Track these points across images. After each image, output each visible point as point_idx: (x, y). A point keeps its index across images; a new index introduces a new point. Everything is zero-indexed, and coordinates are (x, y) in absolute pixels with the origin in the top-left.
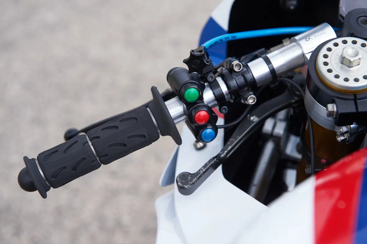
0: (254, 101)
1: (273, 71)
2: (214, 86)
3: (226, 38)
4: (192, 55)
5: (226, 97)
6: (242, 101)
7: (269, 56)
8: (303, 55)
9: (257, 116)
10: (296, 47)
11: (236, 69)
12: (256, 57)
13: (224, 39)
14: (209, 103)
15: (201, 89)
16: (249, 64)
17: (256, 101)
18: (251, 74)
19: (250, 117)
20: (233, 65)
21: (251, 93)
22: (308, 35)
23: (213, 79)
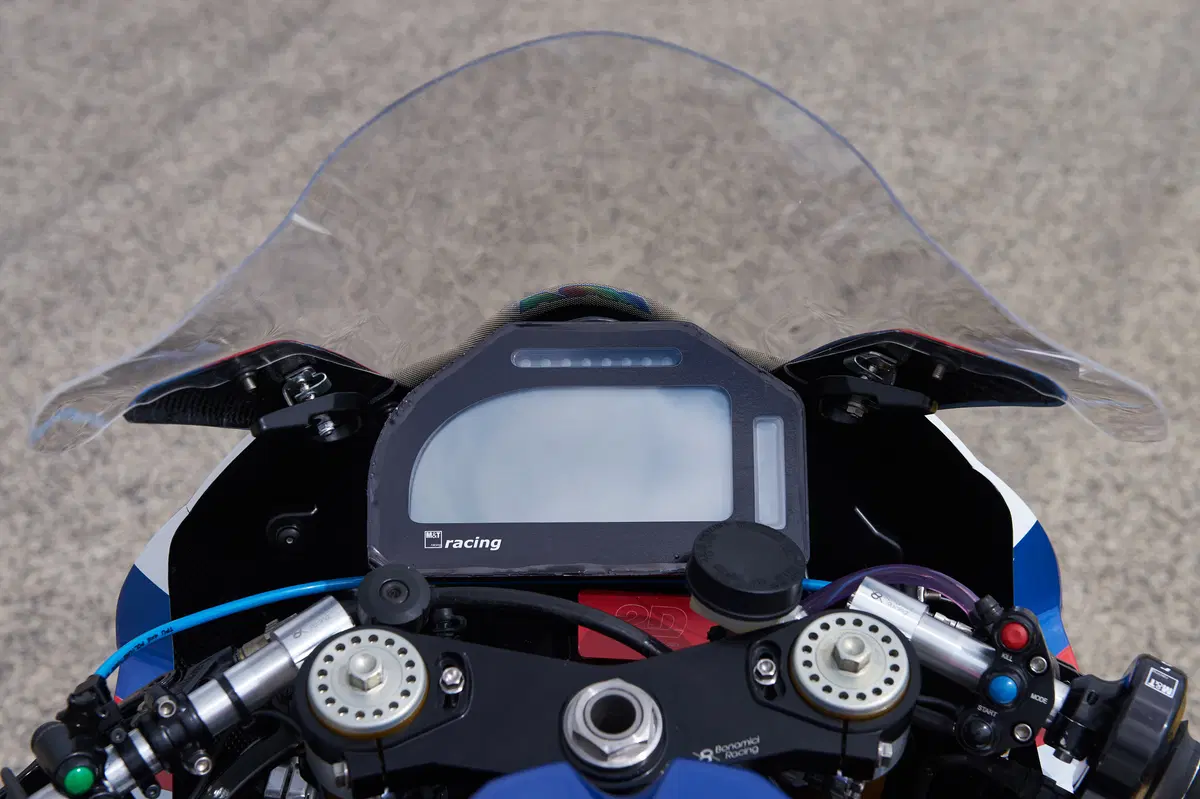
0: (207, 769)
1: (237, 702)
2: (125, 749)
3: (149, 639)
4: (71, 705)
5: (152, 767)
6: (186, 767)
7: (228, 674)
8: (292, 664)
9: (225, 787)
10: (278, 652)
11: (165, 713)
12: (203, 682)
13: (146, 642)
14: (119, 784)
15: (99, 763)
16: (191, 697)
17: (210, 768)
18: (195, 716)
19: (213, 791)
20: (158, 705)
21: (202, 752)
22: (300, 626)
23: (124, 737)
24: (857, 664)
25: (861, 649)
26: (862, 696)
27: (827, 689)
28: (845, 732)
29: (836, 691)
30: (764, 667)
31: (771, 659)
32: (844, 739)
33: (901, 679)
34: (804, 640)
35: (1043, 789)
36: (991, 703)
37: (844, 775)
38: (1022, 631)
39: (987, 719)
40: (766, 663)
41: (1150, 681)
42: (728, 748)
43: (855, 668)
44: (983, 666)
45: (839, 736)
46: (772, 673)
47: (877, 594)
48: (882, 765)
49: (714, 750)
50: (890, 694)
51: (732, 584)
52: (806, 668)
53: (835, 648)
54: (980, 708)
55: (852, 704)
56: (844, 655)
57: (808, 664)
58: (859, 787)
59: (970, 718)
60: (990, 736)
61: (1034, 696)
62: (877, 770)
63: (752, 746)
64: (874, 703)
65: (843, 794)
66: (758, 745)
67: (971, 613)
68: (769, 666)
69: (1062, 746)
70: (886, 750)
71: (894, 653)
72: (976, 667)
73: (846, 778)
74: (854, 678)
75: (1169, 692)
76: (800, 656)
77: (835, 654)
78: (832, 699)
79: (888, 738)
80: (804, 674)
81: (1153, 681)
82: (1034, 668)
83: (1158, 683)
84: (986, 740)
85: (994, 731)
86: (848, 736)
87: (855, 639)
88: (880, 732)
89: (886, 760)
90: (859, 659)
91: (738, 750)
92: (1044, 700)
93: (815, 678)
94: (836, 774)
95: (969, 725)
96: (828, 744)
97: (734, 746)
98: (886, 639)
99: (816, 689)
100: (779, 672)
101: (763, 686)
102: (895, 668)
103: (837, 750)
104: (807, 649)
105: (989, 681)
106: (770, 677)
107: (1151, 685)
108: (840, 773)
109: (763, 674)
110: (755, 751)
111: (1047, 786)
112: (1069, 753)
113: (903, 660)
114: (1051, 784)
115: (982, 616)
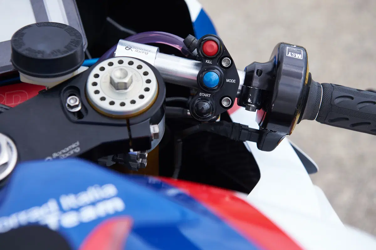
24: (125, 83)
25: (126, 75)
26: (133, 102)
27: (112, 103)
28: (128, 125)
29: (118, 103)
30: (72, 101)
31: (75, 95)
32: (129, 130)
33: (153, 86)
34: (91, 79)
35: (243, 131)
36: (207, 89)
37: (134, 151)
38: (214, 44)
39: (205, 99)
40: (72, 98)
41: (288, 53)
42: (60, 153)
43: (125, 86)
44: (196, 72)
45: (126, 129)
46: (77, 103)
47: (128, 48)
48: (154, 139)
49: (52, 156)
50: (150, 96)
51: (39, 56)
52: (97, 95)
53: (111, 78)
54: (201, 94)
55: (129, 108)
56: (116, 80)
57: (97, 92)
58: (145, 155)
59: (196, 102)
60: (210, 109)
61: (228, 81)
62: (152, 143)
63: (75, 148)
64: (141, 104)
65: (136, 162)
66: (79, 146)
67: (182, 49)
68: (75, 100)
69: (249, 103)
70: (155, 129)
71: (146, 74)
72: (192, 75)
73: (136, 152)
74: (126, 93)
75: (300, 57)
76: (91, 89)
77: (112, 82)
78: (116, 108)
79: (155, 121)
80: (96, 98)
81: (290, 53)
82: (224, 64)
83: (292, 53)
84: (208, 111)
85: (211, 105)
86: (131, 127)
87: (121, 69)
88: (149, 119)
89: (156, 135)
90: (126, 80)
91: (66, 153)
92: (234, 81)
93: (103, 99)
94: (129, 151)
95: (197, 105)
96: (121, 134)
97: (64, 151)
98: (140, 67)
99: (105, 105)
100: (81, 101)
101: (74, 113)
102: (148, 81)
103: (127, 137)
104: (95, 84)
105: (202, 78)
106: (77, 106)
107: (290, 55)
108: (131, 150)
109: (72, 105)
110: (78, 150)
111: (245, 129)
112: (253, 106)
113: (152, 76)
114: (246, 127)
115: (189, 47)
